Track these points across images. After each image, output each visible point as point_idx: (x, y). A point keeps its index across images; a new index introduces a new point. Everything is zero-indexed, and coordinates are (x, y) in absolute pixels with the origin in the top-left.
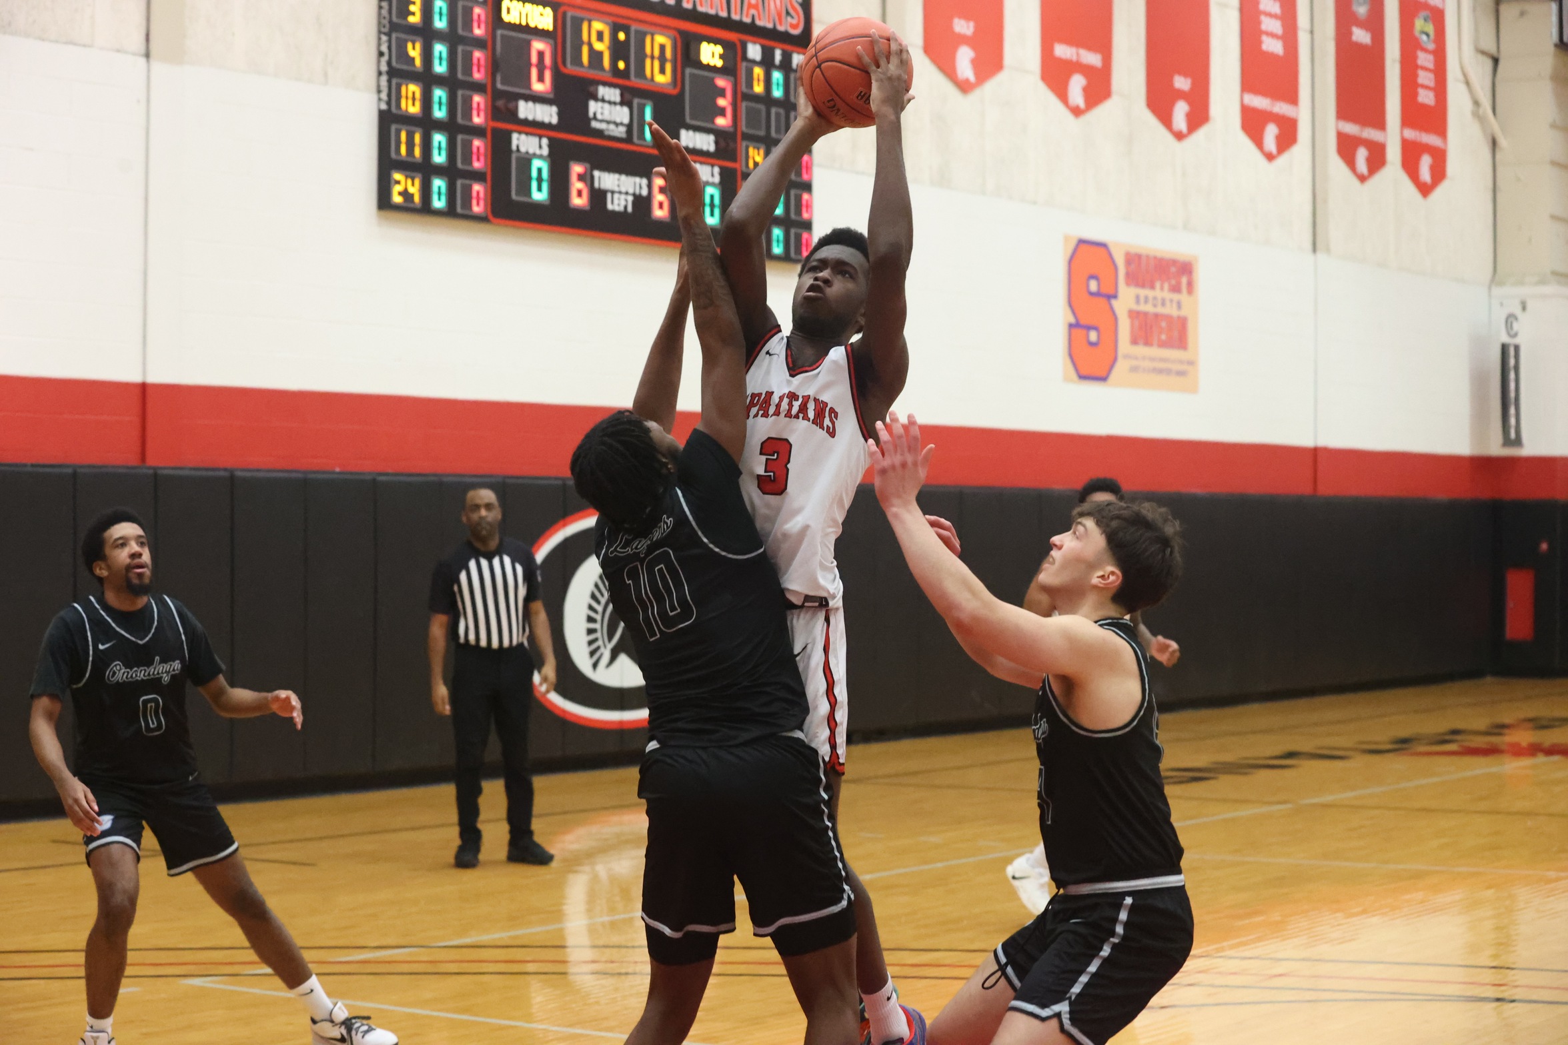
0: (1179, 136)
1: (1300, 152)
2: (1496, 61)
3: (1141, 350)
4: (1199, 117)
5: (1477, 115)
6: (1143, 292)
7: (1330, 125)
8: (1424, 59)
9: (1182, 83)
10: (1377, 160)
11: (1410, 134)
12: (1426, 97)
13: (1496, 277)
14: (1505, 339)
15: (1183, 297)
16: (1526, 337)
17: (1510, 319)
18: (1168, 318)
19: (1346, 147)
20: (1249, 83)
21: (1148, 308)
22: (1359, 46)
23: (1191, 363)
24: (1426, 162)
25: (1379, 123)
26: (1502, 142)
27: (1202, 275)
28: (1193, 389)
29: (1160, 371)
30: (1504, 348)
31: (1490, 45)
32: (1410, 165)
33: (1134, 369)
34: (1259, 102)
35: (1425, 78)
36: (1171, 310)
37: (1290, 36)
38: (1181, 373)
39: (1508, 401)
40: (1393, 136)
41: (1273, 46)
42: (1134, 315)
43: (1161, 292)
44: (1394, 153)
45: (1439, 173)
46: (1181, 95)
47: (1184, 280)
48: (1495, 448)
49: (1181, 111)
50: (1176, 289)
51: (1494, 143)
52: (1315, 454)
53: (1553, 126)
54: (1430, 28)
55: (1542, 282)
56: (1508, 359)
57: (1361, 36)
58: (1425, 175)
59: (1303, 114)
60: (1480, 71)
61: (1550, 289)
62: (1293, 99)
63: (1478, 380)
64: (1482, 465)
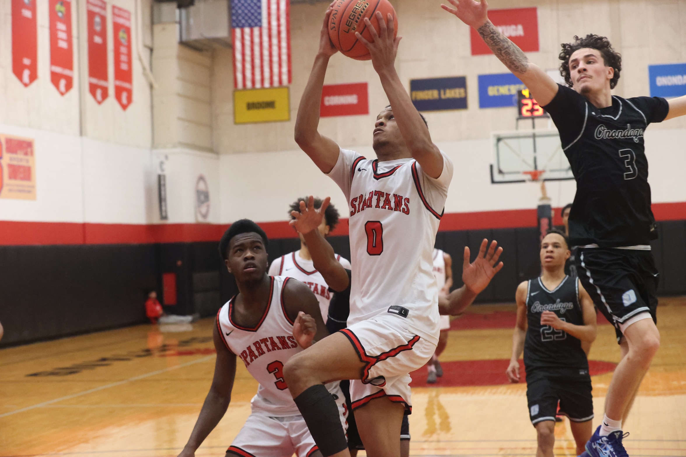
0: (26, 85)
1: (74, 92)
2: (151, 50)
3: (13, 182)
4: (33, 77)
5: (145, 74)
6: (14, 156)
7: (86, 80)
8: (123, 50)
9: (27, 61)
10: (105, 95)
11: (119, 83)
12: (124, 67)
13: (154, 145)
14: (159, 172)
15: (29, 157)
16: (168, 171)
17: (162, 163)
18: (23, 167)
19: (93, 89)
20: (54, 61)
21: (15, 163)
22: (97, 45)
23: (33, 187)
24: (124, 96)
25: (105, 78)
26: (156, 86)
27: (37, 147)
28: (34, 198)
29: (20, 191)
30: (160, 177)
31: (149, 43)
32: (118, 97)
33: (10, 190)
34: (58, 69)
35: (124, 58)
36: (24, 164)
37: (69, 41)
38: (29, 192)
39: (161, 200)
40: (111, 83)
41: (63, 45)
42: (10, 166)
43: (20, 155)
44: (111, 91)
45: (130, 100)
46: (26, 67)
47: (29, 150)
48: (156, 220)
49: (26, 74)
50: (26, 154)
51: (151, 87)
52: (84, 227)
53: (178, 78)
54: (125, 36)
55: (174, 146)
56: (161, 181)
57: (98, 40)
58: (124, 100)
59: (75, 74)
60: (145, 54)
61: (179, 150)
62: (71, 68)
63: (148, 191)
64: (151, 229)
